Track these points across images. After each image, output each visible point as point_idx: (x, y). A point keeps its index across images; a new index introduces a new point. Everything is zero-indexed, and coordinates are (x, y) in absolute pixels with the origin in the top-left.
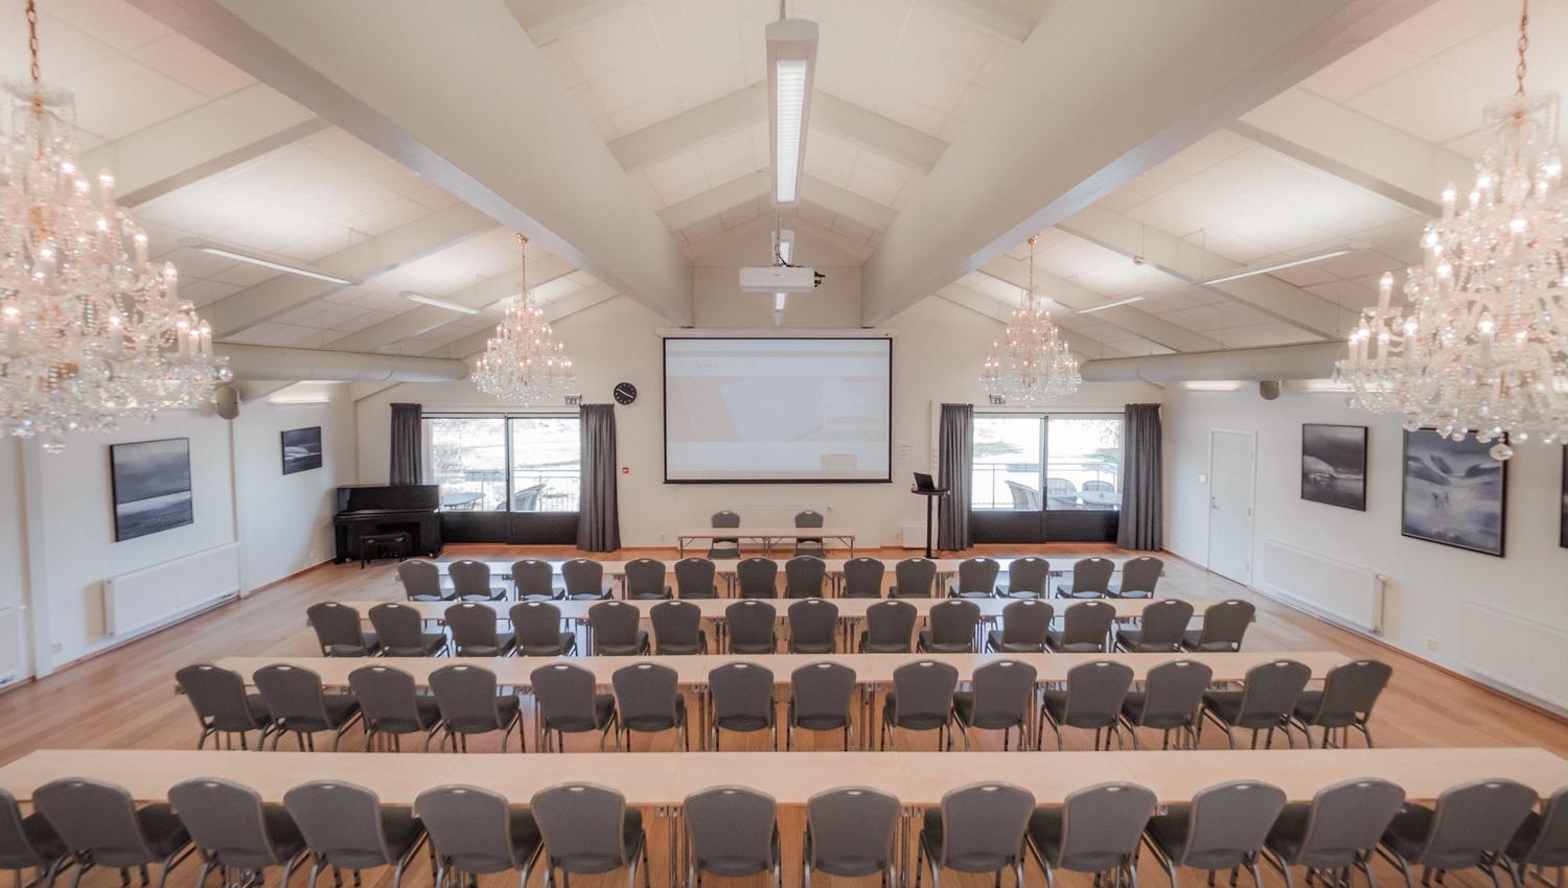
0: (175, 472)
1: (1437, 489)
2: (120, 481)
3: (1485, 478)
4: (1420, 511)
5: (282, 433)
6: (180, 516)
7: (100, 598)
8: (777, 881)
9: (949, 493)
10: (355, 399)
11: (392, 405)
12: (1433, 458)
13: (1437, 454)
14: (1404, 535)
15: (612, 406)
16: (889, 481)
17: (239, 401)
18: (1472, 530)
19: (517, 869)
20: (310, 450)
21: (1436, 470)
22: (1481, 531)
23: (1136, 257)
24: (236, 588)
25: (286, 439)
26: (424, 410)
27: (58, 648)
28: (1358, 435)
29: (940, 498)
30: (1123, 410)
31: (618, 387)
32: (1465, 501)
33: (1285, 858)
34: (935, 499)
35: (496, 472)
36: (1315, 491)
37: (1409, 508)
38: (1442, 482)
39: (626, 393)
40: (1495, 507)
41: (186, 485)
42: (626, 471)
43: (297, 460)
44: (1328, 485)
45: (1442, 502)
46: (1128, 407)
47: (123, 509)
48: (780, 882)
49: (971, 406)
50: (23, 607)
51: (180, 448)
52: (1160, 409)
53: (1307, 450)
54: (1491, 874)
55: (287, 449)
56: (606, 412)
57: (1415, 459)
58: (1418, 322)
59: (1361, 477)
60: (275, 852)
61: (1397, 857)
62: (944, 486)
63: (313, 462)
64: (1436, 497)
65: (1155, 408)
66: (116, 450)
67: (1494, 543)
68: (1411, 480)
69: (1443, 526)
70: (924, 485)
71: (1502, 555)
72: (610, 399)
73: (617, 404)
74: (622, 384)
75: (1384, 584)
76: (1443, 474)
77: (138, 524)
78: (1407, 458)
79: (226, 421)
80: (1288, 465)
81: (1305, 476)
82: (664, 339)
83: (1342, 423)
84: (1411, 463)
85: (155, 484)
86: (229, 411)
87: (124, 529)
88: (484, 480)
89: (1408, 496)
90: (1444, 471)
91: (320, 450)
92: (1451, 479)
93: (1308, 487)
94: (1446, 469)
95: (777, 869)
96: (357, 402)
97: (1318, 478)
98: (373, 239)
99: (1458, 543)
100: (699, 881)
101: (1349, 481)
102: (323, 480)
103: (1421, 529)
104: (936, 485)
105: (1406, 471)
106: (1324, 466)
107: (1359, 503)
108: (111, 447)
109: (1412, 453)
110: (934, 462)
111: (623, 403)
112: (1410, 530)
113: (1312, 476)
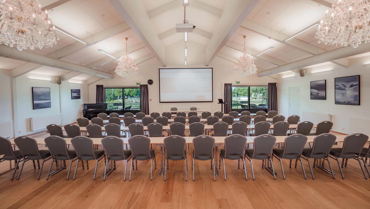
0: (47, 95)
1: (343, 92)
2: (34, 95)
3: (355, 87)
4: (339, 98)
5: (71, 90)
6: (48, 106)
7: (30, 122)
8: (186, 161)
9: (226, 103)
10: (88, 84)
11: (96, 85)
12: (342, 84)
13: (343, 83)
14: (335, 104)
15: (147, 85)
16: (212, 102)
17: (61, 80)
18: (352, 100)
19: (125, 160)
20: (78, 94)
21: (342, 87)
22: (354, 100)
23: (269, 37)
24: (60, 124)
25: (72, 91)
26: (104, 87)
27: (20, 132)
28: (324, 82)
29: (224, 105)
30: (268, 84)
31: (149, 80)
32: (350, 93)
33: (308, 157)
34: (223, 105)
35: (120, 103)
36: (314, 97)
37: (336, 97)
38: (344, 90)
39: (150, 82)
40: (357, 93)
41: (49, 99)
42: (151, 100)
43: (75, 96)
44: (317, 95)
45: (344, 94)
46: (269, 84)
47: (35, 102)
48: (187, 162)
49: (232, 84)
50: (12, 121)
51: (48, 90)
52: (276, 84)
53: (311, 88)
54: (358, 160)
55: (72, 93)
56: (146, 86)
57: (337, 85)
58: (334, 13)
59: (325, 92)
60: (69, 156)
61: (335, 157)
62: (225, 102)
63: (78, 97)
64: (343, 93)
65: (275, 84)
66: (33, 88)
67: (357, 102)
68: (337, 90)
69: (345, 100)
70: (221, 101)
71: (359, 105)
72: (147, 83)
73: (148, 84)
74: (150, 80)
75: (331, 116)
76: (344, 88)
77: (38, 106)
78: (335, 85)
79: (59, 85)
80: (307, 92)
81: (311, 94)
82: (159, 69)
83: (319, 80)
84: (336, 86)
85: (42, 97)
86: (59, 83)
87: (35, 107)
88: (118, 105)
89: (336, 94)
90: (345, 87)
91: (80, 95)
92: (346, 89)
93: (312, 97)
94: (345, 86)
95: (186, 159)
96: (88, 85)
97: (314, 94)
98: (92, 35)
99: (349, 103)
100: (168, 162)
101: (322, 93)
102: (81, 102)
103: (339, 102)
104: (224, 102)
105: (335, 88)
106: (316, 91)
107: (324, 98)
108: (32, 88)
109: (336, 84)
110: (223, 96)
111: (150, 84)
112: (337, 103)
113: (313, 94)
